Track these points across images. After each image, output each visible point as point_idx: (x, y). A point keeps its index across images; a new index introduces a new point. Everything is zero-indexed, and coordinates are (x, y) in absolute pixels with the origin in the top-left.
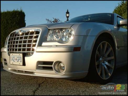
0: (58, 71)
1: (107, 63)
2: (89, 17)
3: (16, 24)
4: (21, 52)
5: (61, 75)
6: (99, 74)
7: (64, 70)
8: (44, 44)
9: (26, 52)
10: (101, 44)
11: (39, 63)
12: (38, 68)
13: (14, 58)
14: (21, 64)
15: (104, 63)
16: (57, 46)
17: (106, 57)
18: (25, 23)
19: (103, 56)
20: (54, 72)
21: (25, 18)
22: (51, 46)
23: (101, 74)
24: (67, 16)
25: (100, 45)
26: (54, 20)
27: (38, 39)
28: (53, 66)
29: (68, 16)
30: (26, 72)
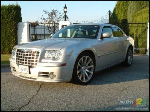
0: (52, 78)
1: (87, 71)
2: (80, 27)
3: (12, 20)
4: (27, 65)
5: (54, 80)
6: (80, 78)
7: (56, 77)
8: (43, 60)
9: (31, 65)
10: (82, 58)
11: (40, 73)
12: (39, 76)
13: (22, 69)
14: (28, 73)
15: (85, 70)
16: (51, 63)
17: (87, 66)
18: (21, 17)
19: (84, 66)
20: (49, 78)
21: (21, 12)
22: (47, 63)
23: (82, 78)
24: (64, 11)
25: (81, 60)
26: (51, 11)
27: (39, 57)
28: (49, 75)
29: (66, 12)
30: (31, 78)
